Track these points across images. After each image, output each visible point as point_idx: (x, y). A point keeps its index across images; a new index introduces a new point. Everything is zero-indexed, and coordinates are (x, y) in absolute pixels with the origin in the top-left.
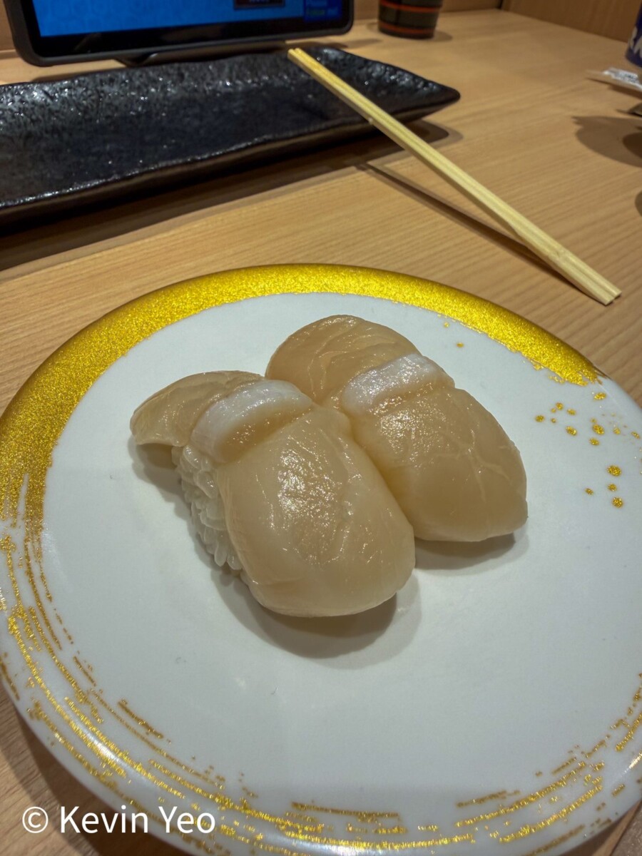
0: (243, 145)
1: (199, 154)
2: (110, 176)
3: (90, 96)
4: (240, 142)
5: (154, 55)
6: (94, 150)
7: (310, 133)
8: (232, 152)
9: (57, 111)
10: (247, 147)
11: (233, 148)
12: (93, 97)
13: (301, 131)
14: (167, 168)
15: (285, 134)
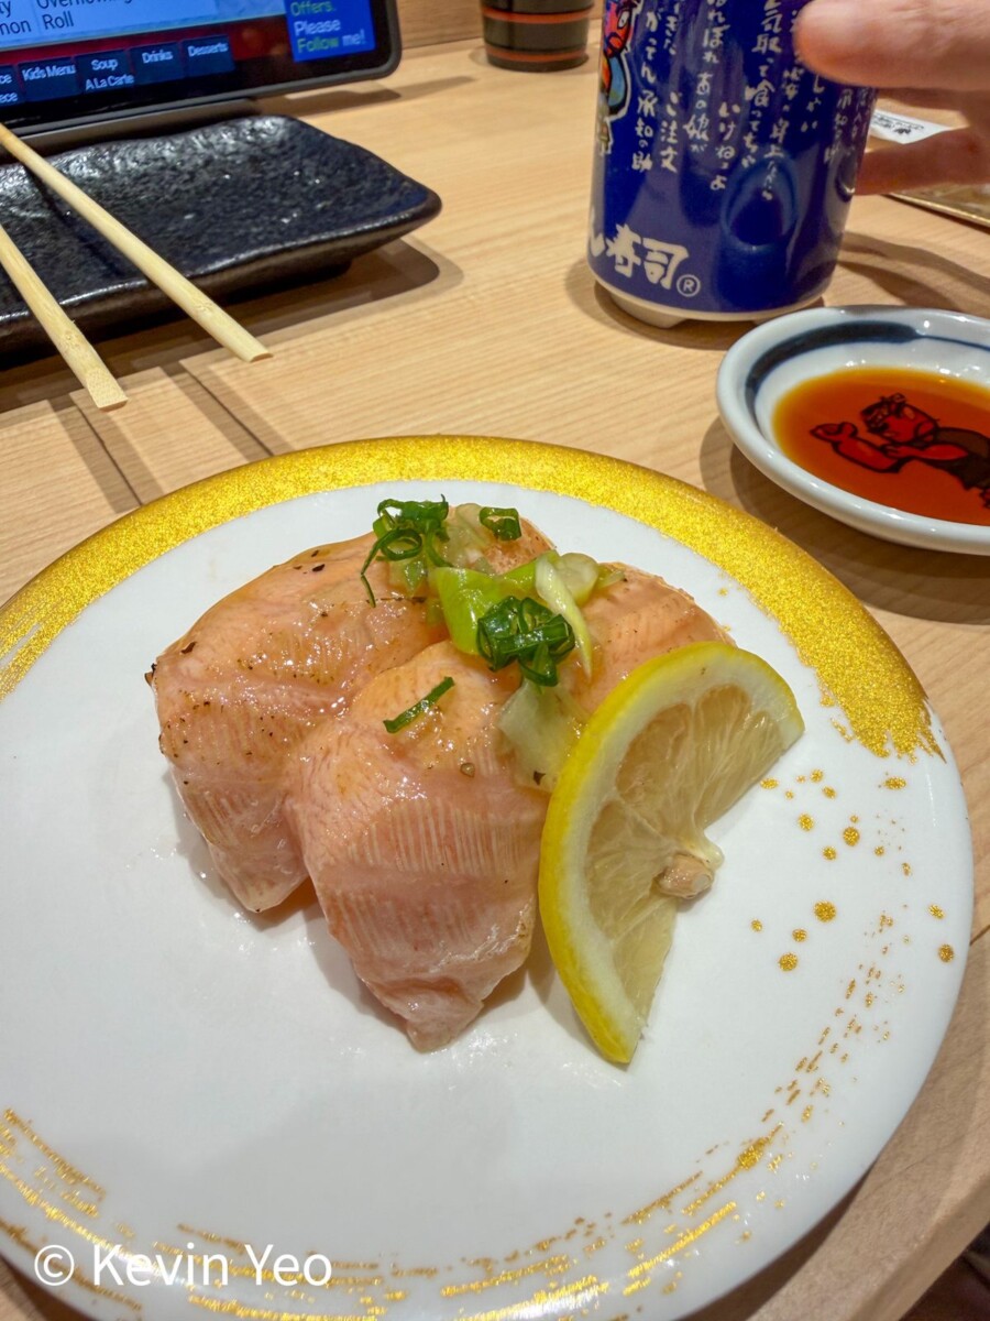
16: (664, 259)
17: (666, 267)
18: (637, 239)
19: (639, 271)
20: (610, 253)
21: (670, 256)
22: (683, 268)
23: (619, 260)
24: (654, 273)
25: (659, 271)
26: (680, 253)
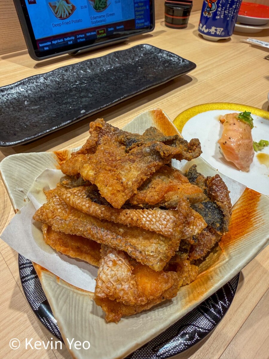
0: (117, 100)
1: (102, 106)
2: (73, 118)
3: (60, 77)
4: (116, 99)
5: (79, 51)
6: (64, 102)
7: (141, 91)
8: (113, 103)
9: (49, 85)
10: (119, 100)
11: (114, 102)
12: (61, 77)
13: (137, 91)
14: (92, 112)
15: (132, 93)
16: (220, 30)
17: (220, 32)
18: (216, 28)
19: (215, 33)
20: (210, 31)
21: (221, 30)
22: (223, 31)
23: (212, 32)
24: (218, 33)
25: (219, 32)
26: (222, 29)
